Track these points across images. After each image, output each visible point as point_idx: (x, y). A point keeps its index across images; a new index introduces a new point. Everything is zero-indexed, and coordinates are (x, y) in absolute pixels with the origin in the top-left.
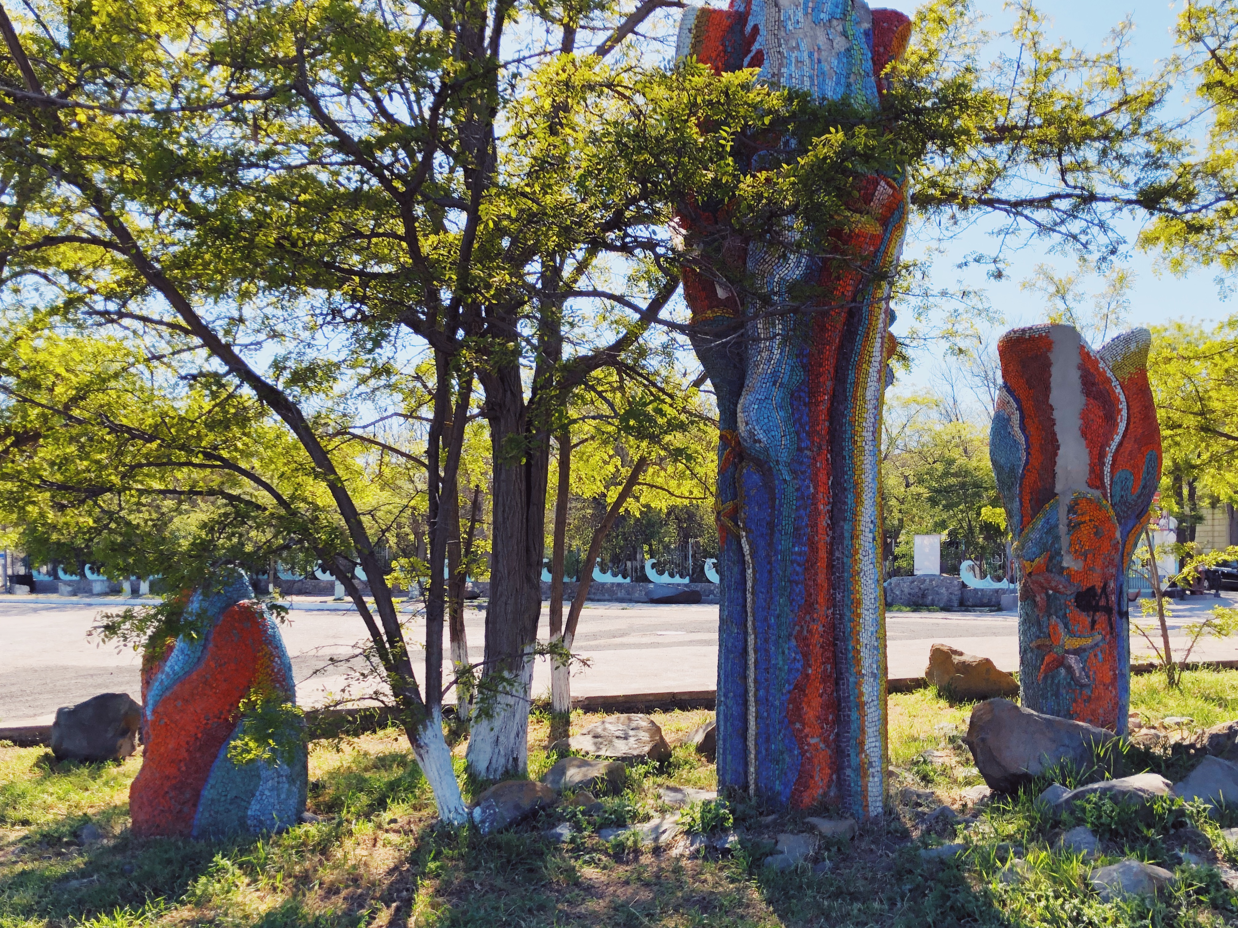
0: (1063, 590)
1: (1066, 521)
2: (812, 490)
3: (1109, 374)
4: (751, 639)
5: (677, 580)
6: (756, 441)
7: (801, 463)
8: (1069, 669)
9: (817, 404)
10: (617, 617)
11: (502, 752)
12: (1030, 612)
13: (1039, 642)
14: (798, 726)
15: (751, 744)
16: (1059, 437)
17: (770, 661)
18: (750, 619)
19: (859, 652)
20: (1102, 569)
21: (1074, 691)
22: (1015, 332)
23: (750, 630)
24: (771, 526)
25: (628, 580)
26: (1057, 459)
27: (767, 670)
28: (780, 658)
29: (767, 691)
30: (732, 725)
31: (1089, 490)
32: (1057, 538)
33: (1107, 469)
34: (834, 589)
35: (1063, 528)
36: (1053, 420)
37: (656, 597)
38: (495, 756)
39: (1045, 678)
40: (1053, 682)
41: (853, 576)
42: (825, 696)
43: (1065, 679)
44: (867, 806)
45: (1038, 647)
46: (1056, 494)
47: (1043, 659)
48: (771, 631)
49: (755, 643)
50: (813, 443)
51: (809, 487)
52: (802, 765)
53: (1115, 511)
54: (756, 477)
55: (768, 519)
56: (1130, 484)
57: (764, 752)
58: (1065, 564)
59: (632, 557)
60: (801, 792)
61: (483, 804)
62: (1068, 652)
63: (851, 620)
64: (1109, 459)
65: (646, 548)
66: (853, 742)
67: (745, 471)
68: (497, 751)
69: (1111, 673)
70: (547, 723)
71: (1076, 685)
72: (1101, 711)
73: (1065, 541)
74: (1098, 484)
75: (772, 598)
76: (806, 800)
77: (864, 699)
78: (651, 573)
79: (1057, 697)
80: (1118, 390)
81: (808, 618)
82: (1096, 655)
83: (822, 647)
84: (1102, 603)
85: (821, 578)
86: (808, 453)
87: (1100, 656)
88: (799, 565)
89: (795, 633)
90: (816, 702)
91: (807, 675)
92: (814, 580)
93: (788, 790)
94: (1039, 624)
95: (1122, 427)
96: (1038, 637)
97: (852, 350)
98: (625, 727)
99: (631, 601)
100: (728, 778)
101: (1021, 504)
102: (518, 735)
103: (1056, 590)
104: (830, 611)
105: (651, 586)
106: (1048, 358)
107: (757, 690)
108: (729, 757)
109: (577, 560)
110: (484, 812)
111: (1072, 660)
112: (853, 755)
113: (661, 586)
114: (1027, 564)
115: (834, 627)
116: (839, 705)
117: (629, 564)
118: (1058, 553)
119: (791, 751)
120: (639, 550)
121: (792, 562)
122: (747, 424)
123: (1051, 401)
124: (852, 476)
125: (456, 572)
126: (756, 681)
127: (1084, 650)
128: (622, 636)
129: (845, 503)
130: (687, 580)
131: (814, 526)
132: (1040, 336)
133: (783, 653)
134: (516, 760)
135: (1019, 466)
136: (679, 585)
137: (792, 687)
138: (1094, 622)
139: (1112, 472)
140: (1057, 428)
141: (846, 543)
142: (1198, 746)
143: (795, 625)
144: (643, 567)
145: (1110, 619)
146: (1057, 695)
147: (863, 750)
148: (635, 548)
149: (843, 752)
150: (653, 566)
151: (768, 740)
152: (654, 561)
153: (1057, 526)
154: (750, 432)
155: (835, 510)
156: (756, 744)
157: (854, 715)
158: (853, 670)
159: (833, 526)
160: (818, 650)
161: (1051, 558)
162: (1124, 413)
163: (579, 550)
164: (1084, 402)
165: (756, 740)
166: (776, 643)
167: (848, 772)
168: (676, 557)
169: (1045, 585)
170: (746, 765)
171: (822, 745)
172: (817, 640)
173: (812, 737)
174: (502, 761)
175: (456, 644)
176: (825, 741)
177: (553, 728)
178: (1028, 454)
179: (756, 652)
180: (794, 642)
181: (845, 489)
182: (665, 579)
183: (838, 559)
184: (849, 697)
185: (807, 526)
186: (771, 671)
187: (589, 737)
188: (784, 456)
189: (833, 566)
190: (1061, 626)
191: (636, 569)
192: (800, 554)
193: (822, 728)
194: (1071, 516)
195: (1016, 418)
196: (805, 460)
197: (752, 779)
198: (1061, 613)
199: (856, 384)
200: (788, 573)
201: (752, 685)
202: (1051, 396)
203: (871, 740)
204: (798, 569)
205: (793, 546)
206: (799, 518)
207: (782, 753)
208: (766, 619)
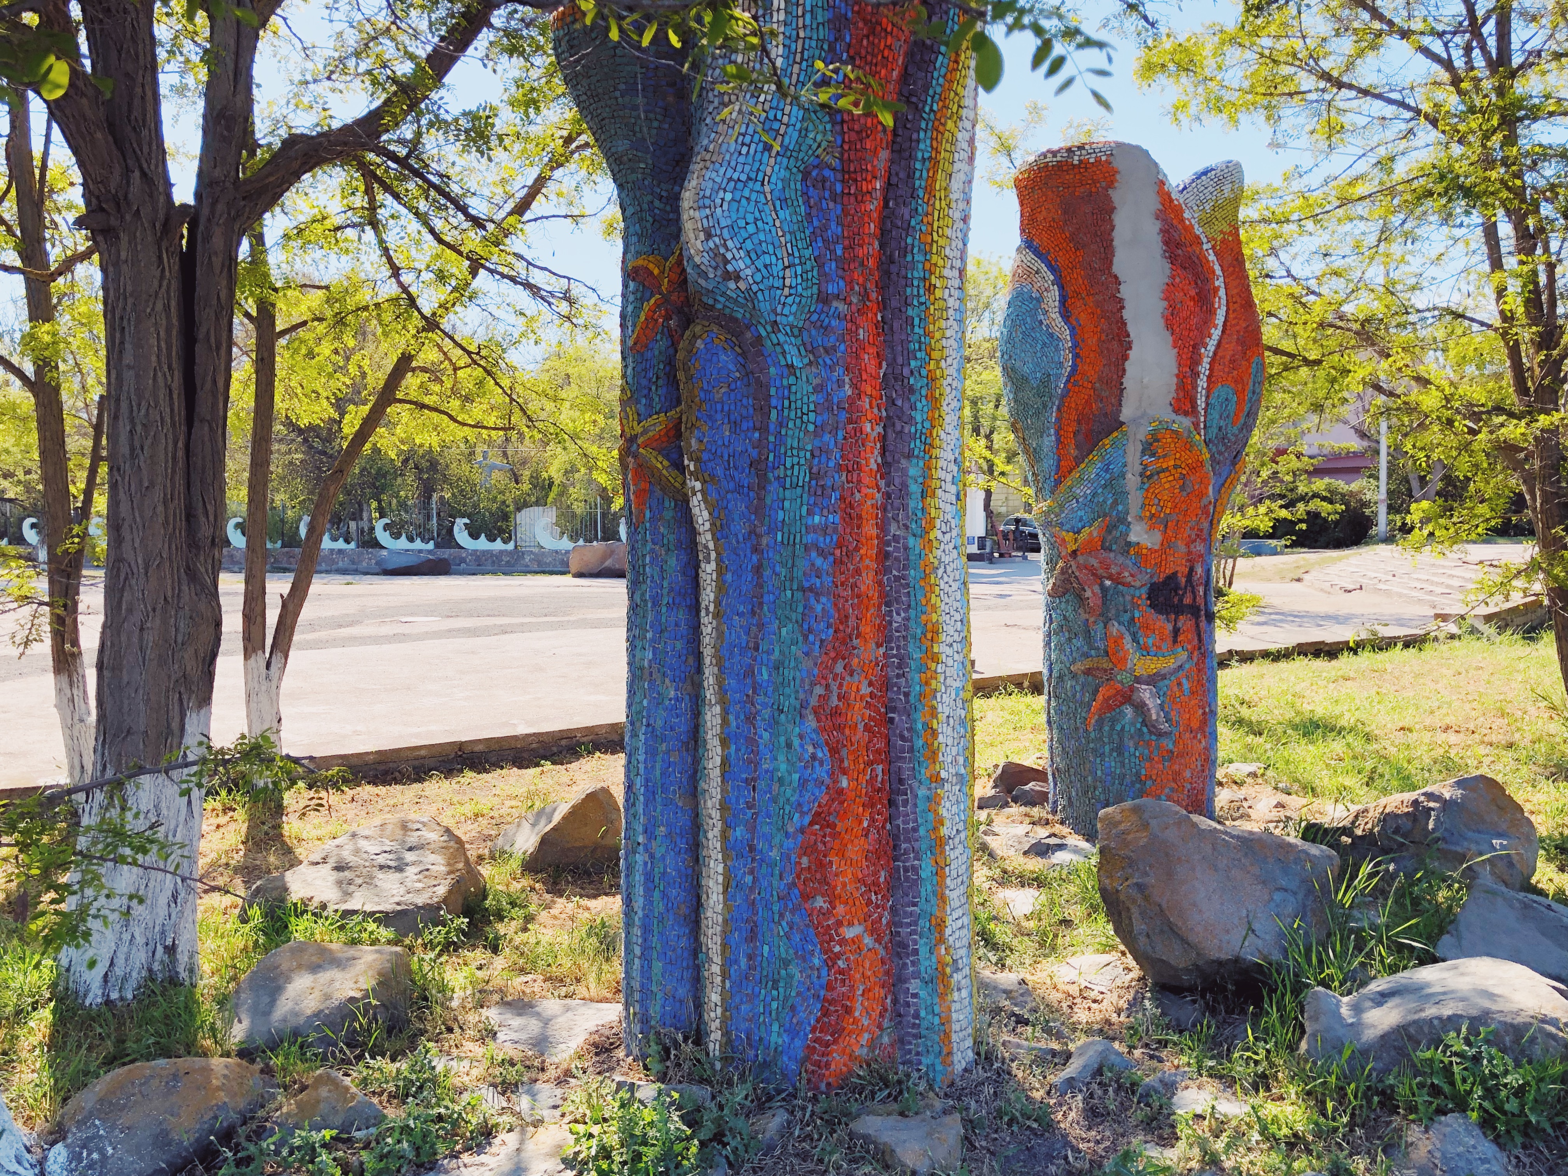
0: (1130, 579)
1: (1138, 468)
2: (848, 390)
3: (1198, 230)
4: (712, 717)
5: (418, 544)
6: (728, 276)
7: (826, 329)
8: (1141, 708)
9: (861, 197)
10: (342, 596)
11: (140, 940)
12: (1070, 614)
13: (1088, 664)
14: (820, 902)
15: (713, 941)
16: (1130, 328)
17: (757, 765)
18: (710, 674)
19: (934, 733)
20: (1188, 546)
21: (1148, 743)
22: (1054, 153)
23: (710, 694)
24: (759, 467)
25: (353, 545)
26: (1127, 364)
27: (751, 783)
28: (781, 758)
29: (752, 829)
30: (664, 895)
31: (1174, 416)
32: (1120, 496)
33: (1202, 383)
34: (888, 605)
35: (1132, 480)
36: (1121, 300)
37: (390, 567)
38: (124, 949)
39: (1100, 723)
40: (1112, 728)
41: (926, 576)
42: (873, 835)
43: (1133, 724)
44: (950, 1053)
45: (1088, 672)
46: (1123, 423)
47: (1096, 692)
48: (760, 699)
49: (725, 722)
50: (850, 284)
51: (840, 384)
52: (829, 987)
53: (1210, 451)
54: (727, 360)
55: (754, 453)
56: (1232, 407)
57: (743, 962)
58: (1133, 538)
59: (357, 516)
60: (827, 1045)
61: (75, 1135)
62: (1138, 680)
63: (923, 668)
64: (1204, 368)
65: (374, 504)
66: (924, 923)
67: (699, 344)
68: (126, 937)
69: (1200, 711)
70: (241, 814)
71: (1151, 733)
72: (1187, 774)
73: (1135, 500)
74: (1188, 407)
75: (761, 626)
76: (838, 1060)
77: (944, 831)
78: (383, 537)
79: (1120, 754)
80: (1212, 257)
81: (839, 668)
82: (1180, 684)
83: (867, 728)
84: (1187, 600)
85: (867, 581)
86: (842, 307)
87: (1186, 685)
88: (821, 553)
89: (813, 701)
90: (856, 849)
91: (841, 792)
92: (854, 585)
93: (798, 1043)
94: (1088, 635)
95: (1220, 317)
96: (1086, 655)
97: (927, 87)
98: (395, 846)
99: (356, 572)
100: (655, 1010)
101: (1059, 441)
102: (175, 897)
103: (1117, 580)
104: (882, 650)
105: (384, 553)
106: (1109, 199)
107: (727, 826)
108: (658, 966)
109: (282, 520)
110: (75, 1157)
111: (1146, 693)
112: (923, 951)
113: (398, 553)
114: (1069, 537)
115: (886, 685)
116: (895, 847)
117: (353, 525)
118: (1122, 520)
119: (804, 958)
120: (365, 507)
121: (807, 548)
122: (709, 236)
123: (1116, 269)
124: (925, 363)
125: (59, 551)
126: (724, 807)
127: (1164, 677)
128: (351, 624)
129: (911, 420)
130: (431, 545)
131: (852, 468)
132: (1098, 161)
133: (789, 745)
134: (171, 950)
135: (1058, 377)
136: (420, 551)
137: (807, 820)
138: (1176, 632)
139: (1209, 390)
140: (1126, 314)
141: (912, 504)
142: (1359, 832)
143: (813, 684)
144: (372, 529)
145: (1198, 626)
146: (1120, 749)
147: (942, 940)
148: (360, 504)
149: (906, 946)
150: (386, 527)
151: (753, 936)
152: (386, 521)
153: (1123, 476)
154: (715, 253)
155: (891, 436)
156: (725, 945)
157: (927, 868)
158: (925, 773)
159: (886, 468)
160: (861, 735)
161: (1110, 528)
162: (1222, 293)
163: (284, 506)
164: (1168, 272)
165: (725, 935)
166: (773, 724)
167: (914, 986)
168: (416, 517)
169: (1101, 572)
170: (697, 983)
171: (868, 941)
172: (859, 715)
173: (851, 924)
174: (140, 957)
175: (65, 679)
176: (874, 930)
177: (254, 824)
178: (1076, 356)
179: (724, 743)
180: (811, 722)
181: (912, 390)
182: (403, 543)
183: (896, 538)
184: (915, 830)
185: (840, 468)
186: (762, 785)
187: (325, 870)
188: (790, 315)
189: (887, 555)
190: (1128, 638)
191: (363, 531)
192: (824, 530)
193: (869, 902)
194: (1147, 459)
195: (1053, 296)
196: (834, 323)
197: (714, 1018)
198: (1126, 617)
199: (934, 163)
200: (798, 573)
201: (716, 814)
202: (1116, 260)
203: (955, 915)
204: (819, 562)
205: (810, 513)
206: (821, 451)
207: (786, 963)
208: (749, 672)
